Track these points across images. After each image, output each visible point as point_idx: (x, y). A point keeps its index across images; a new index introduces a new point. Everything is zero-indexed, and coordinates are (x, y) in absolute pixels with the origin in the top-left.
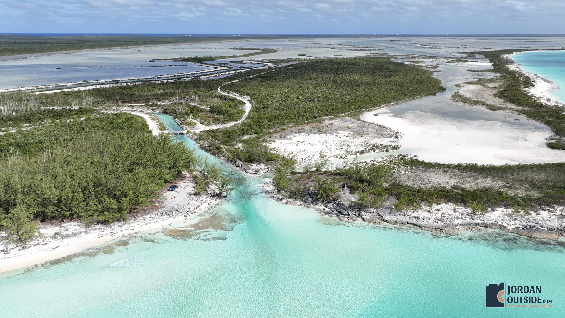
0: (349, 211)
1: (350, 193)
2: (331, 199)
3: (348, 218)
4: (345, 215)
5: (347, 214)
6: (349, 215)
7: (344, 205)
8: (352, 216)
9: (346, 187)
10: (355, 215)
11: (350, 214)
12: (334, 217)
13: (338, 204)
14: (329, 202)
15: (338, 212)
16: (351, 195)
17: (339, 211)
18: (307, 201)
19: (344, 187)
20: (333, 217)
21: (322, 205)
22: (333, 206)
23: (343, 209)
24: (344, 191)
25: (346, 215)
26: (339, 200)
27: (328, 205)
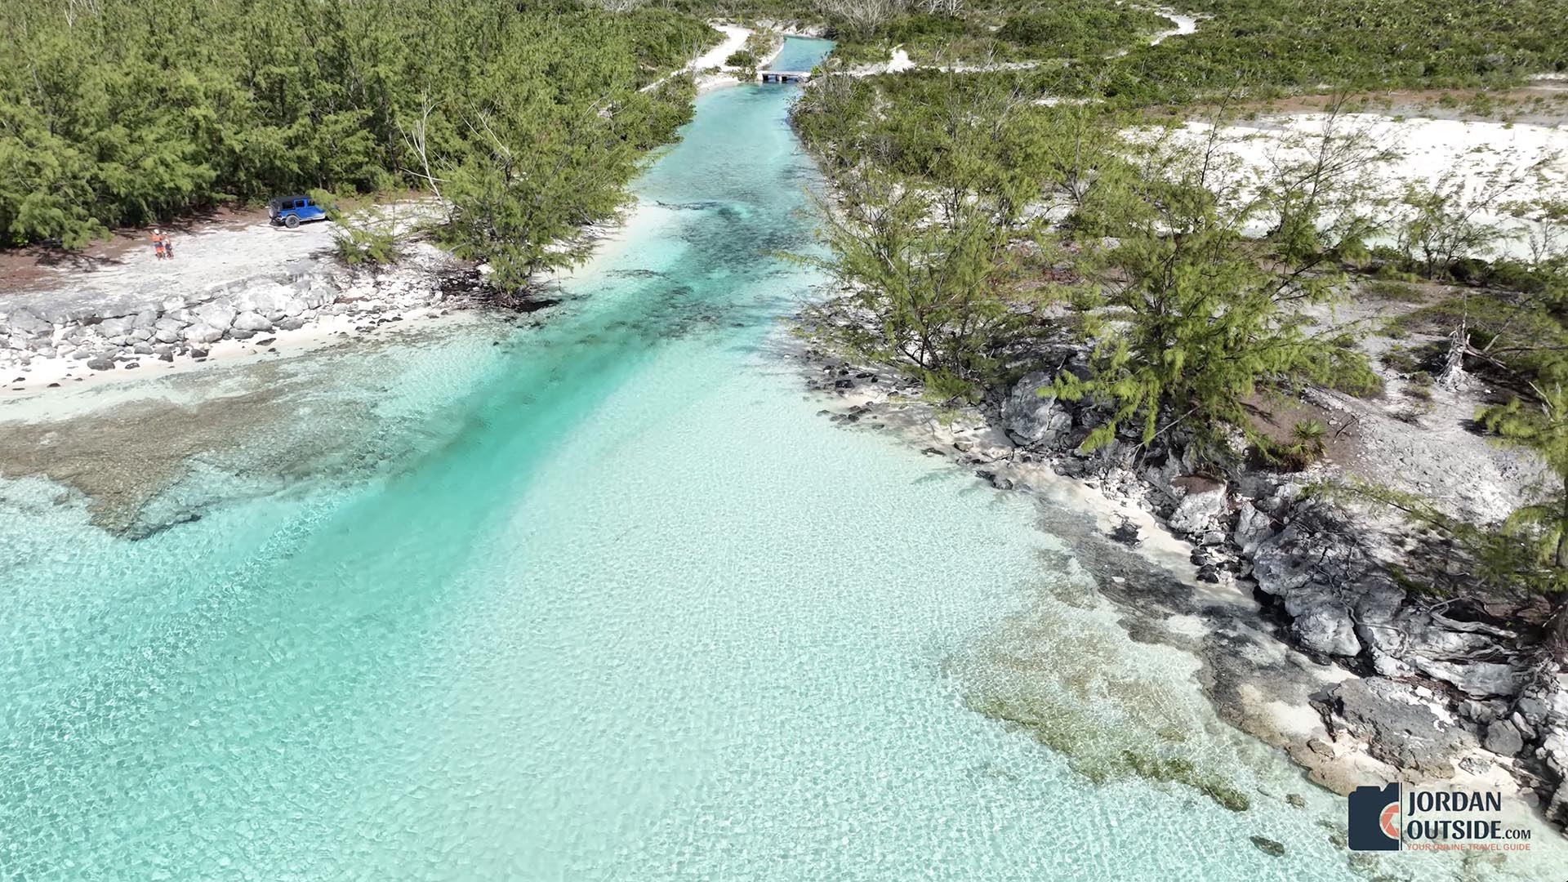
0: (1374, 624)
1: (1476, 427)
2: (1239, 445)
3: (1330, 704)
4: (1315, 656)
5: (1353, 648)
6: (1365, 665)
7: (1351, 541)
8: (1399, 693)
9: (1456, 371)
10: (1449, 687)
11: (1386, 664)
12: (1182, 643)
13: (1287, 507)
14: (1205, 475)
15: (1258, 594)
16: (1477, 453)
17: (1266, 586)
18: (1018, 425)
19: (1433, 363)
20: (1158, 638)
21: (1138, 493)
22: (1232, 522)
23: (1327, 579)
24: (1425, 397)
25: (1335, 657)
26: (1314, 473)
27: (1188, 504)
